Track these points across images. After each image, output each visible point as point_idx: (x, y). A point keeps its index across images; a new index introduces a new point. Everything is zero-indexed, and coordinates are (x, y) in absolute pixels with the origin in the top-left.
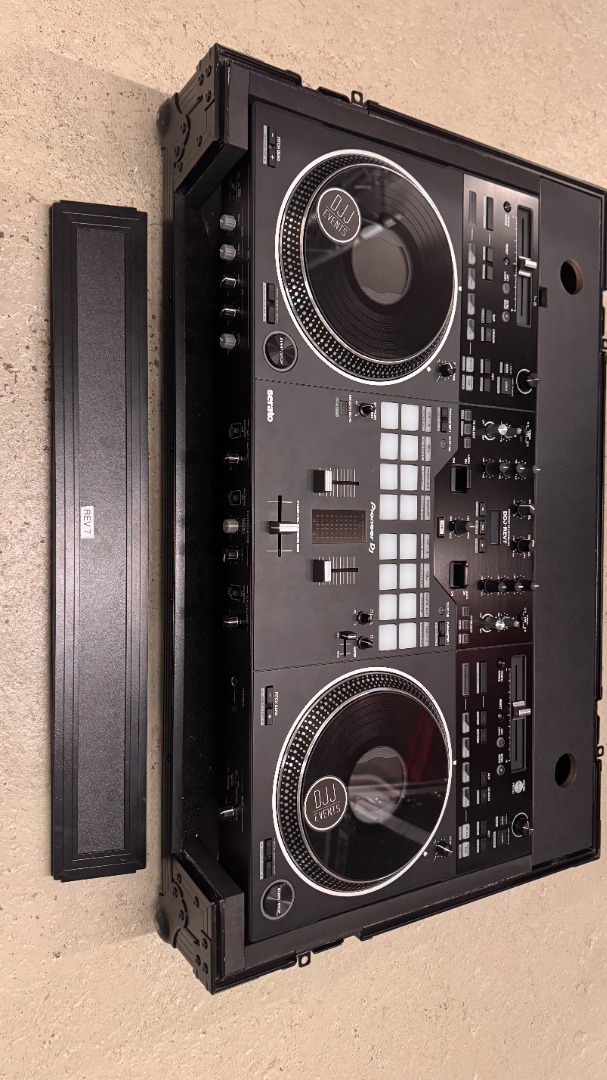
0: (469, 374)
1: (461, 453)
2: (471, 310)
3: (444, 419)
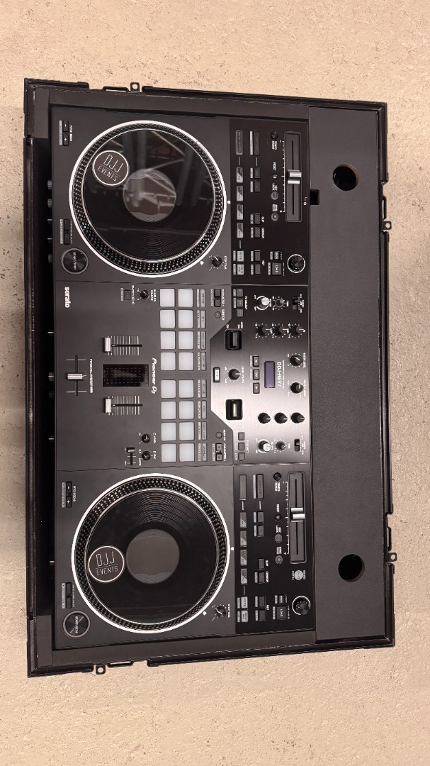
0: (241, 263)
1: (234, 320)
2: (240, 216)
3: (218, 297)
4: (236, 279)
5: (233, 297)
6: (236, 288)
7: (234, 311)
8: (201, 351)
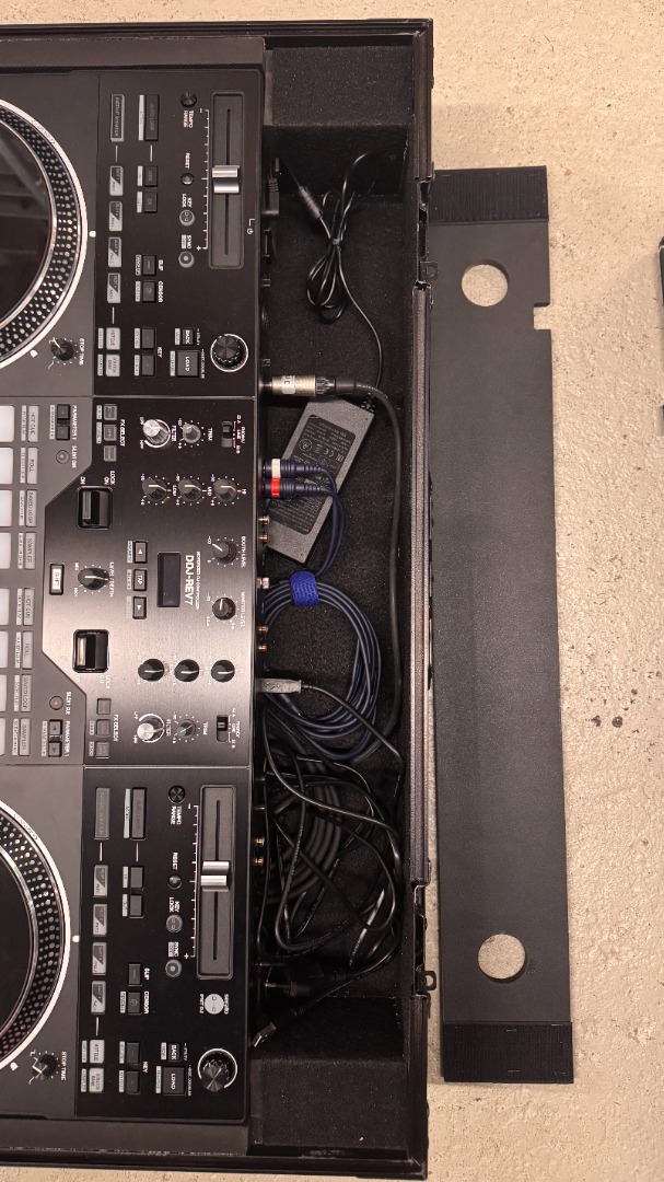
0: (113, 352)
1: (97, 469)
2: (115, 260)
3: (63, 421)
4: (103, 386)
5: (95, 420)
6: (102, 402)
7: (98, 450)
8: (27, 529)
